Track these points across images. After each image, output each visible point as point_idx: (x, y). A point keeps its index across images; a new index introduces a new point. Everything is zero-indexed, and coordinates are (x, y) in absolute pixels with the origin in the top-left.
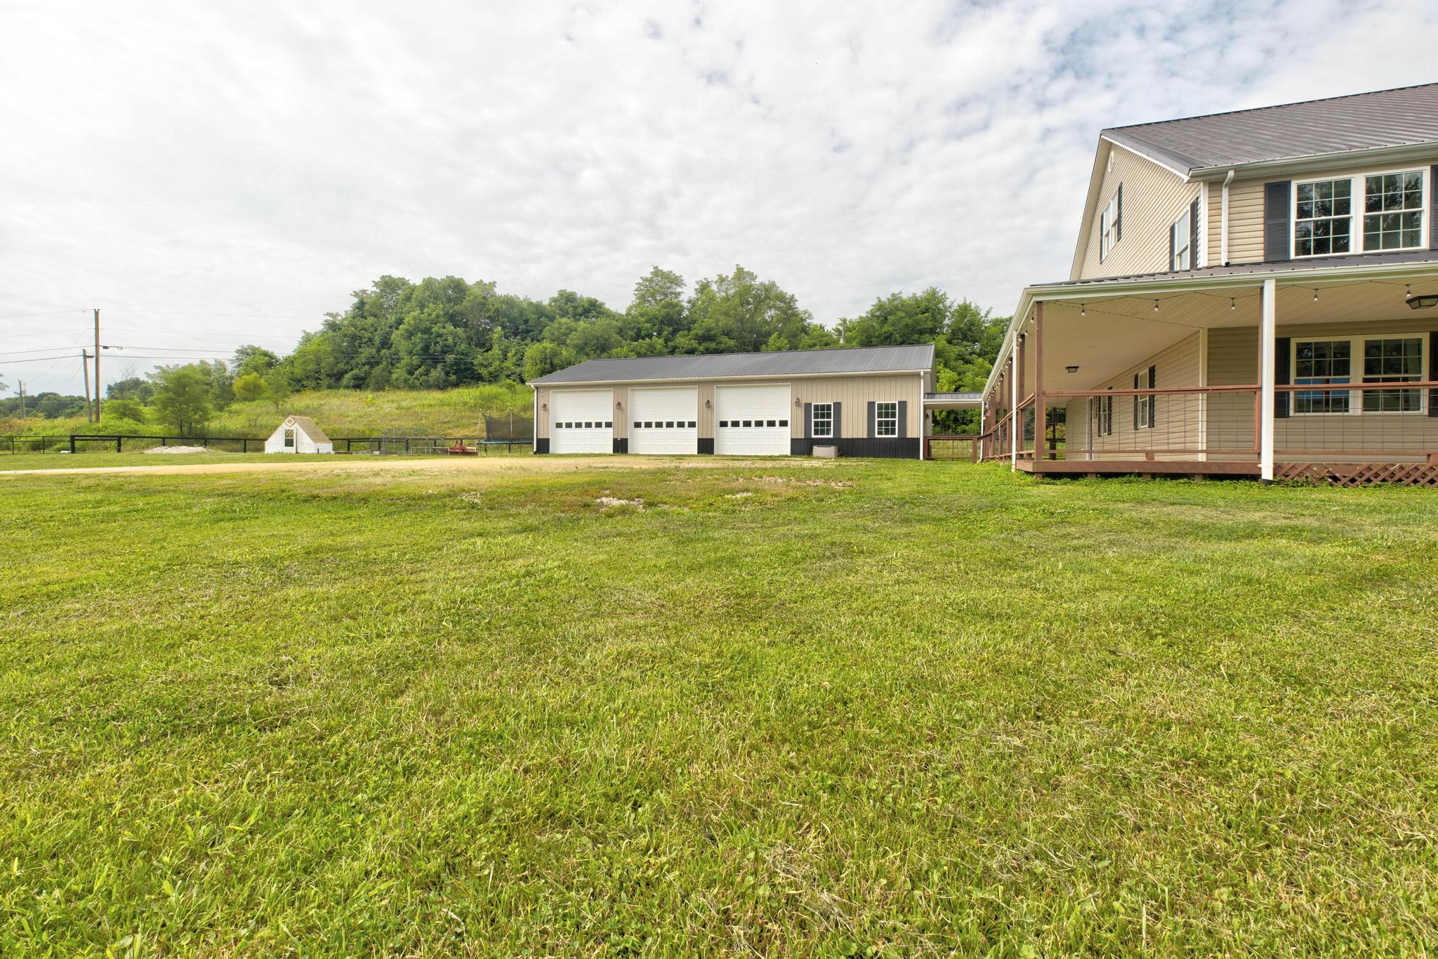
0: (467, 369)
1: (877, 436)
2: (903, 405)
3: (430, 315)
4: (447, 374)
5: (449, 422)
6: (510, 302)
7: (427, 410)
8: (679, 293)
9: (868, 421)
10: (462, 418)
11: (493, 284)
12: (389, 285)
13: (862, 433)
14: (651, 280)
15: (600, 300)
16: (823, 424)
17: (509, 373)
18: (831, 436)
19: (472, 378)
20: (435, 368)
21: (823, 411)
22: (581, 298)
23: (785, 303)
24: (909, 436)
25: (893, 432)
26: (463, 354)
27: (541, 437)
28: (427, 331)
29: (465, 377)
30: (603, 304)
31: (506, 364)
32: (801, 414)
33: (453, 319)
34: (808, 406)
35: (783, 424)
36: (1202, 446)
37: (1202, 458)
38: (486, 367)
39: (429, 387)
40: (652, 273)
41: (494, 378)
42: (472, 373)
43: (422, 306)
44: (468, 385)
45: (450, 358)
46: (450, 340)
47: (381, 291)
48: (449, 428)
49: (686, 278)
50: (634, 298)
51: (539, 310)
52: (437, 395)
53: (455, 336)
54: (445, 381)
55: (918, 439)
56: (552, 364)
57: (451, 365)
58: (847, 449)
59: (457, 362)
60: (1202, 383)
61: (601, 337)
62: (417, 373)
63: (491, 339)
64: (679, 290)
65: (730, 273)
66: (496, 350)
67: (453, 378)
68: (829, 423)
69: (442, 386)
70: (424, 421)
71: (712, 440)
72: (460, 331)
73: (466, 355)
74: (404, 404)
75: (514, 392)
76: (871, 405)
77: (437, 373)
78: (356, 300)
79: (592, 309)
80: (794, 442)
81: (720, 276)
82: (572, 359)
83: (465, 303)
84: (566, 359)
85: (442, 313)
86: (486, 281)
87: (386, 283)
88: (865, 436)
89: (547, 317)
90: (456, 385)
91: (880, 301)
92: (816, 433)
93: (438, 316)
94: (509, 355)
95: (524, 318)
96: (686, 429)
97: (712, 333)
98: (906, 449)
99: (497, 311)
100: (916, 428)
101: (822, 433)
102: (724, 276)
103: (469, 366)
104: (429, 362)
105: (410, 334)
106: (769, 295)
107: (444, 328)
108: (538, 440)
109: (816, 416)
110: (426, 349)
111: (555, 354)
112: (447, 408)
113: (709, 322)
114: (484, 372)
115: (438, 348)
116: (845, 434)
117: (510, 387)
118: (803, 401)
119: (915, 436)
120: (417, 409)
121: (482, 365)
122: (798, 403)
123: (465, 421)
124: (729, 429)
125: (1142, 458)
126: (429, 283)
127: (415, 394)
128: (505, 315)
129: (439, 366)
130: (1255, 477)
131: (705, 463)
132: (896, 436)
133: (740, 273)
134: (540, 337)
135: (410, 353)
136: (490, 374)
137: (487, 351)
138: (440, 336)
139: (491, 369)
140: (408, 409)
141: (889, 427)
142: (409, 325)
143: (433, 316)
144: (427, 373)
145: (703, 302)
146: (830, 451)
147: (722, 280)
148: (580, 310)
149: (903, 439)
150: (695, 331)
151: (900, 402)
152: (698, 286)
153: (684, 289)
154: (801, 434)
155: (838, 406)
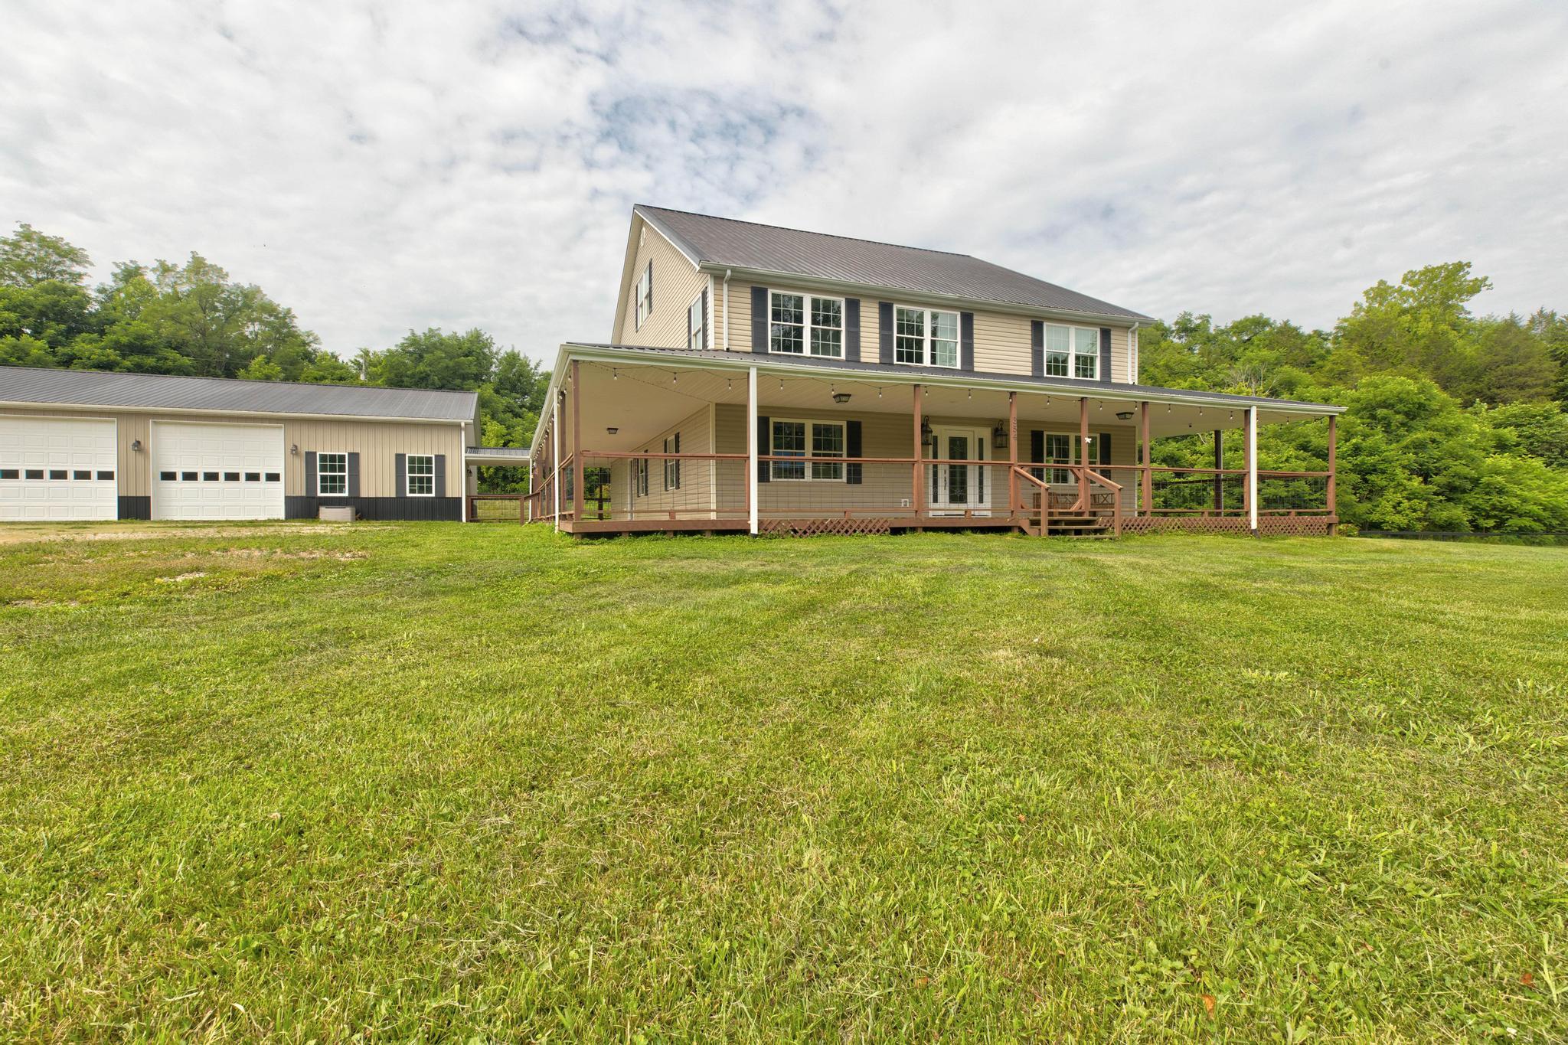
1: (408, 495)
2: (441, 459)
8: (80, 276)
9: (397, 477)
13: (390, 491)
14: (16, 245)
16: (333, 478)
18: (346, 494)
21: (333, 462)
23: (276, 317)
24: (449, 494)
25: (429, 490)
32: (300, 465)
34: (310, 456)
35: (273, 477)
36: (713, 506)
37: (713, 516)
40: (17, 234)
49: (91, 254)
55: (460, 499)
58: (367, 510)
60: (712, 452)
64: (77, 269)
65: (181, 262)
68: (342, 479)
71: (147, 500)
76: (400, 458)
80: (289, 500)
81: (162, 264)
88: (393, 495)
91: (413, 334)
92: (324, 490)
96: (94, 482)
97: (148, 343)
98: (444, 509)
100: (457, 486)
101: (333, 490)
102: (169, 264)
106: (248, 302)
109: (323, 468)
113: (139, 326)
116: (365, 493)
118: (304, 449)
119: (456, 495)
122: (295, 451)
124: (179, 483)
125: (666, 517)
130: (746, 532)
131: (135, 532)
132: (433, 495)
133: (198, 266)
141: (423, 484)
145: (129, 296)
146: (346, 513)
147: (165, 269)
149: (441, 498)
150: (114, 337)
151: (436, 456)
152: (117, 271)
153: (89, 270)
154: (301, 491)
155: (355, 457)
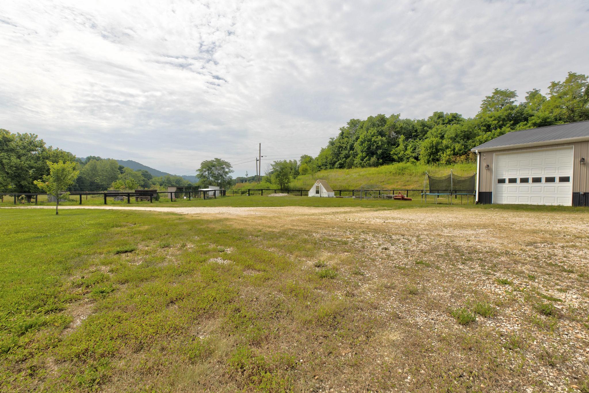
0: (387, 157)
3: (371, 133)
4: (378, 159)
5: (383, 182)
6: (407, 122)
7: (373, 176)
8: (513, 102)
10: (389, 179)
11: (399, 115)
12: (354, 123)
14: (493, 97)
15: (459, 113)
17: (409, 156)
19: (390, 161)
20: (373, 157)
22: (447, 114)
26: (385, 150)
27: (483, 190)
28: (370, 140)
29: (386, 160)
30: (461, 115)
31: (407, 152)
33: (382, 134)
38: (396, 155)
39: (370, 166)
40: (493, 93)
41: (400, 160)
42: (390, 158)
43: (367, 130)
44: (388, 164)
45: (379, 152)
46: (380, 143)
47: (350, 126)
48: (384, 184)
50: (480, 109)
51: (423, 124)
52: (373, 170)
53: (382, 141)
54: (377, 163)
56: (436, 149)
57: (380, 155)
59: (383, 153)
61: (468, 131)
62: (365, 160)
63: (398, 141)
64: (512, 100)
66: (402, 147)
67: (381, 161)
69: (376, 165)
70: (371, 181)
72: (384, 138)
73: (387, 150)
74: (361, 173)
75: (416, 165)
77: (374, 159)
78: (340, 131)
79: (455, 119)
82: (449, 145)
83: (386, 126)
84: (446, 146)
85: (376, 132)
86: (396, 114)
87: (352, 123)
89: (427, 127)
90: (382, 164)
93: (374, 133)
94: (409, 148)
95: (415, 129)
97: (548, 120)
99: (401, 127)
103: (388, 155)
104: (370, 154)
105: (362, 143)
107: (377, 138)
110: (369, 148)
111: (438, 144)
112: (382, 175)
113: (541, 114)
114: (395, 157)
115: (374, 147)
117: (413, 162)
120: (368, 176)
121: (395, 154)
123: (391, 181)
126: (370, 119)
127: (365, 169)
128: (405, 129)
129: (375, 156)
134: (424, 138)
135: (362, 152)
136: (399, 158)
137: (397, 147)
138: (375, 142)
139: (400, 155)
140: (363, 176)
142: (362, 139)
143: (372, 133)
144: (369, 160)
145: (535, 103)
148: (446, 121)
150: (533, 121)
152: (528, 95)
153: (517, 98)
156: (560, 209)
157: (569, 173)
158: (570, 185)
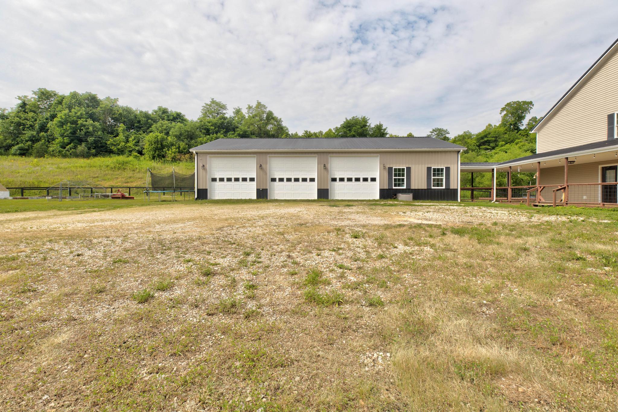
0: (102, 147)
1: (433, 188)
2: (448, 169)
3: (76, 113)
4: (89, 149)
5: (97, 177)
6: (128, 111)
7: (81, 169)
8: (225, 114)
9: (428, 178)
10: (106, 175)
11: (116, 100)
12: (45, 95)
13: (424, 186)
14: (210, 105)
15: (183, 113)
16: (399, 180)
17: (131, 149)
18: (405, 187)
19: (106, 152)
20: (81, 145)
21: (399, 172)
22: (171, 111)
24: (452, 187)
25: (442, 186)
26: (99, 138)
28: (74, 122)
29: (101, 151)
30: (184, 116)
31: (128, 144)
32: (386, 174)
33: (92, 117)
34: (390, 169)
35: (374, 180)
38: (115, 145)
39: (77, 156)
40: (211, 102)
41: (121, 152)
42: (106, 148)
43: (70, 108)
44: (104, 156)
45: (91, 139)
46: (91, 129)
47: (39, 97)
48: (98, 181)
49: (228, 107)
50: (201, 114)
51: (147, 116)
52: (82, 162)
53: (94, 126)
54: (87, 153)
55: (457, 190)
56: (162, 145)
57: (92, 143)
58: (418, 195)
59: (95, 142)
61: (190, 131)
62: (68, 147)
63: (117, 130)
64: (224, 112)
65: (254, 105)
66: (121, 137)
67: (93, 151)
68: (403, 180)
69: (86, 155)
70: (79, 176)
71: (328, 190)
72: (97, 124)
73: (101, 138)
74: (62, 165)
75: (139, 160)
76: (429, 169)
77: (82, 148)
78: (20, 102)
79: (178, 118)
80: (382, 191)
81: (249, 106)
82: (174, 143)
83: (99, 108)
84: (171, 142)
85: (84, 113)
86: (113, 98)
87: (43, 93)
88: (426, 188)
89: (152, 120)
90: (95, 155)
91: (347, 120)
92: (395, 185)
93: (81, 114)
94: (130, 139)
95: (138, 119)
98: (450, 195)
99: (120, 114)
100: (456, 183)
101: (399, 185)
102: (251, 105)
103: (104, 144)
104: (76, 141)
105: (62, 124)
107: (86, 121)
108: (198, 190)
109: (395, 175)
110: (74, 133)
111: (163, 139)
112: (94, 169)
114: (114, 148)
115: (83, 133)
116: (413, 187)
117: (136, 157)
118: (388, 166)
119: (456, 188)
120: (73, 169)
121: (112, 144)
122: (384, 167)
123: (109, 177)
124: (338, 183)
126: (74, 95)
127: (67, 160)
128: (125, 117)
129: (83, 144)
132: (444, 187)
133: (259, 105)
134: (148, 131)
135: (62, 135)
136: (118, 149)
137: (115, 137)
138: (84, 126)
139: (119, 147)
140: (65, 169)
141: (438, 183)
142: (61, 118)
143: (79, 114)
144: (75, 147)
145: (239, 118)
146: (410, 196)
147: (250, 108)
148: (171, 118)
149: (448, 189)
150: (238, 132)
151: (446, 168)
152: (234, 111)
153: (227, 111)
154: (386, 187)
155: (409, 169)
156: (250, 201)
157: (254, 176)
158: (254, 184)
